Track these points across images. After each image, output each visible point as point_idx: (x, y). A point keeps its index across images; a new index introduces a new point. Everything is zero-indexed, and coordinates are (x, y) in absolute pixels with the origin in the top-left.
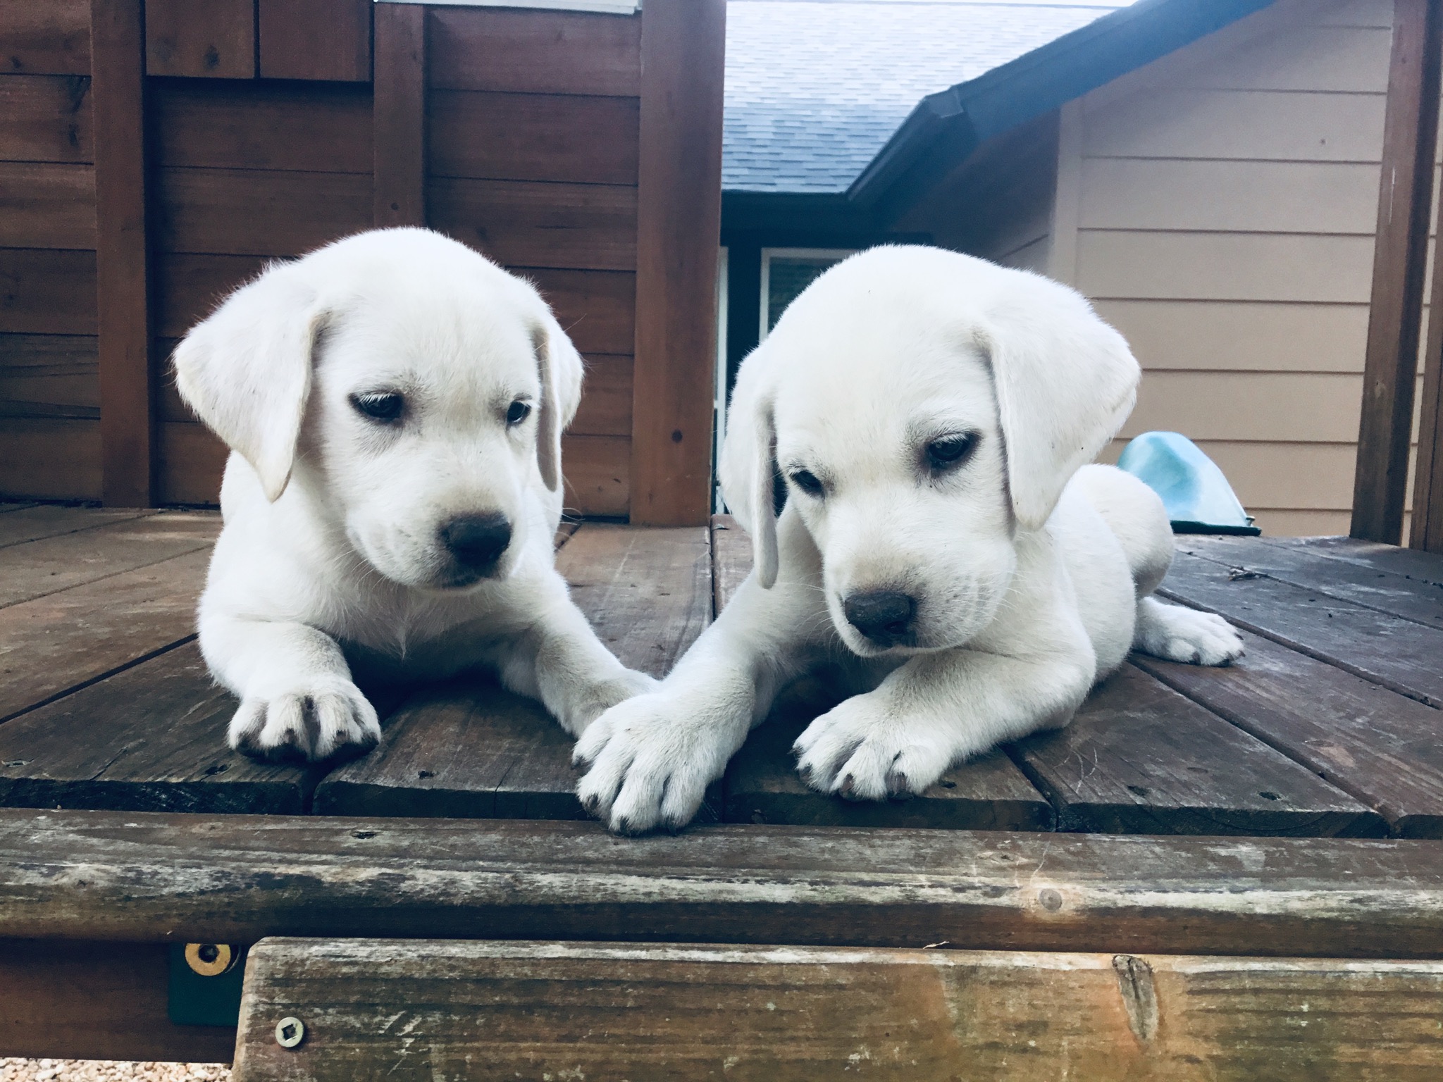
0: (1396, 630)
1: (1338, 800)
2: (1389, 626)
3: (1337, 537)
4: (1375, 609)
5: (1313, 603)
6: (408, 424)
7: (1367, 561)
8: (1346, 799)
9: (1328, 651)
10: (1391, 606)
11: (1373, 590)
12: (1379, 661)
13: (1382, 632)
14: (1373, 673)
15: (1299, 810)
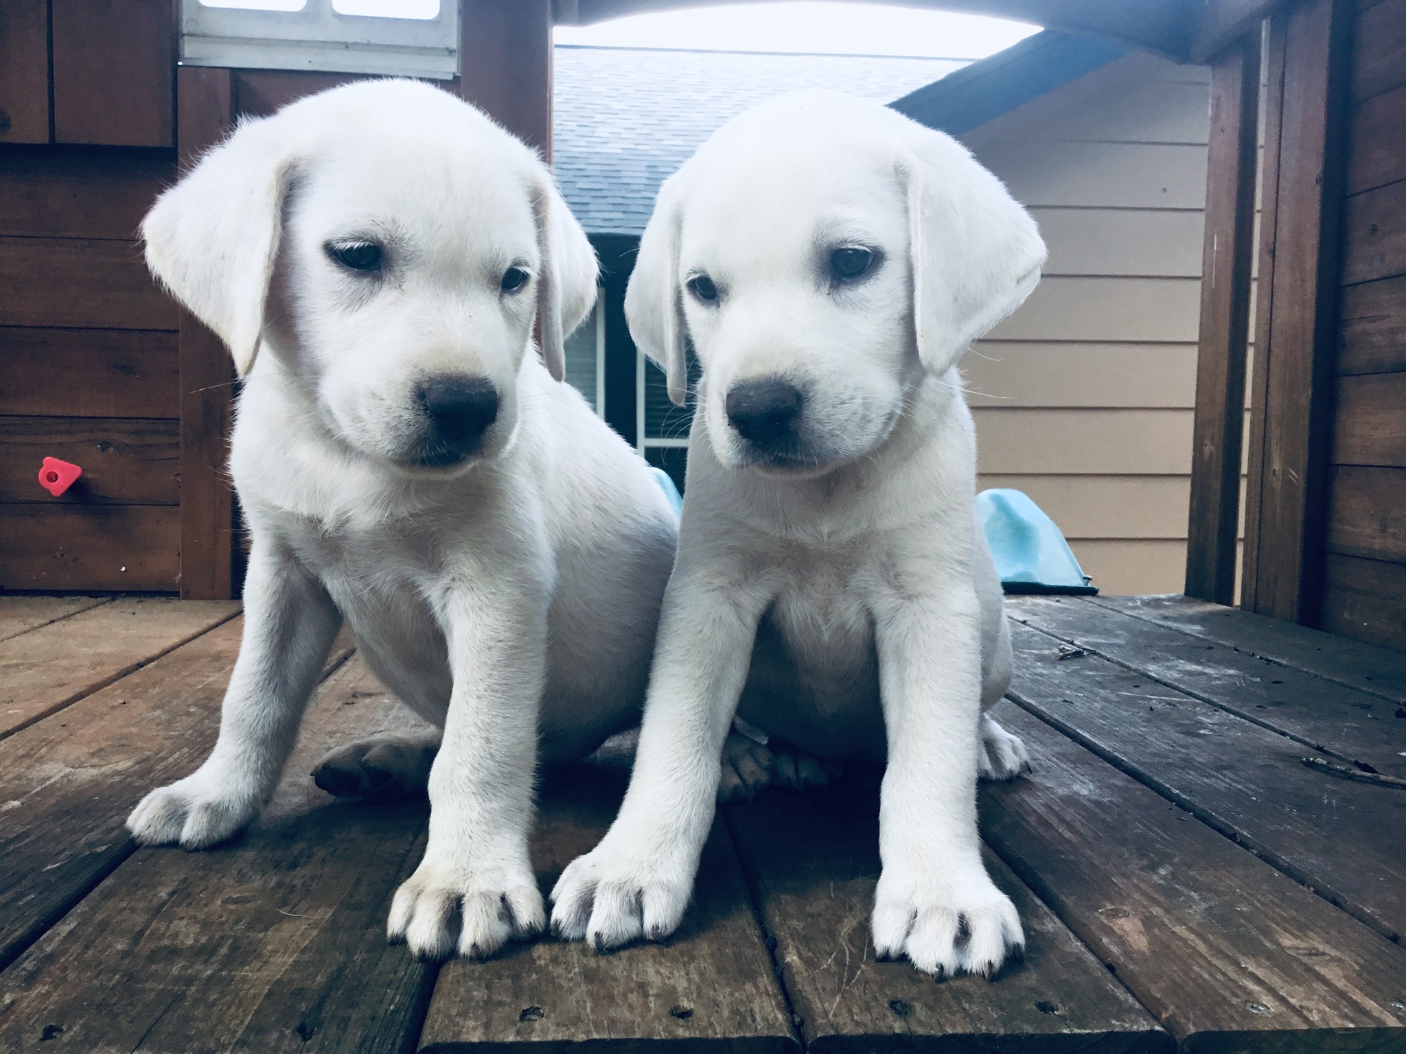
0: (1215, 727)
1: (1122, 1011)
2: (1209, 721)
3: (1172, 595)
4: (1197, 697)
5: (1137, 690)
6: (388, 277)
7: (1198, 628)
8: (1131, 1009)
9: (1142, 764)
10: (1213, 691)
11: (1199, 668)
12: (1192, 776)
13: (1202, 732)
14: (1184, 796)
15: (1077, 1031)
